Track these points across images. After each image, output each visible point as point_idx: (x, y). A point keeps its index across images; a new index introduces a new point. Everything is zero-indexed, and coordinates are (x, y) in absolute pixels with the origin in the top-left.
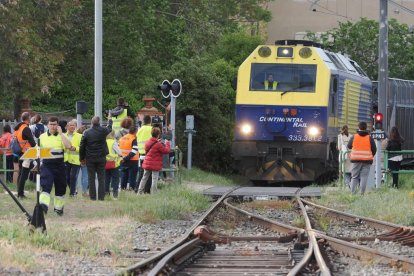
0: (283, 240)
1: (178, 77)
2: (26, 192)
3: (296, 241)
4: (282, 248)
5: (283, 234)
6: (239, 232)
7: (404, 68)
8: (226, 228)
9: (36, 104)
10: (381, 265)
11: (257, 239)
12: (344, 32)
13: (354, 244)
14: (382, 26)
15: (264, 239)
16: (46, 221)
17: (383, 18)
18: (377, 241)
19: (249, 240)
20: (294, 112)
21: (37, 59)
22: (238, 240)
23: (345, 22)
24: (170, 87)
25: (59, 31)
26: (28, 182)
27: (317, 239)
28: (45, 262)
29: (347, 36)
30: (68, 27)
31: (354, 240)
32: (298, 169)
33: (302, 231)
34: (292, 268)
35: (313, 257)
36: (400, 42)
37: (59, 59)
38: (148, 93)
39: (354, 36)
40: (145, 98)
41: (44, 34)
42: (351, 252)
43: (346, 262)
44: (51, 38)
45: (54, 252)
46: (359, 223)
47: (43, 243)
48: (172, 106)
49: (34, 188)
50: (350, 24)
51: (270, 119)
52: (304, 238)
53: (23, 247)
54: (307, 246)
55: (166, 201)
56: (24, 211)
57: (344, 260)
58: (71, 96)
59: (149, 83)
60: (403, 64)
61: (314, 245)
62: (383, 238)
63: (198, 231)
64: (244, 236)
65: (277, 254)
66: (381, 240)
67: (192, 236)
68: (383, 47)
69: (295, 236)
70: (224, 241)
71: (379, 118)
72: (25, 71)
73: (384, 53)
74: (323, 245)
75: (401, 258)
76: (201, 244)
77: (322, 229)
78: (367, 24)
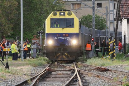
0: (69, 71)
1: (42, 30)
2: (4, 60)
3: (72, 71)
4: (69, 73)
5: (69, 69)
6: (58, 69)
7: (99, 27)
8: (55, 68)
9: (7, 37)
10: (93, 76)
11: (62, 70)
12: (84, 18)
13: (87, 71)
14: (93, 16)
15: (64, 70)
16: (9, 67)
17: (94, 14)
18: (92, 70)
19: (60, 71)
20: (67, 35)
21: (7, 26)
22: (57, 71)
23: (84, 16)
24: (40, 33)
25: (12, 19)
26: (4, 57)
27: (77, 70)
28: (9, 77)
29: (85, 19)
30: (14, 18)
31: (87, 70)
32: (69, 56)
33: (74, 68)
34: (71, 77)
35: (76, 75)
36: (98, 20)
37: (12, 26)
38: (35, 34)
39: (86, 19)
40: (34, 35)
41: (8, 20)
42: (86, 73)
43: (84, 76)
44: (10, 21)
45: (11, 75)
46: (88, 66)
47: (8, 72)
48: (41, 37)
49: (6, 58)
50: (85, 16)
51: (59, 38)
52: (74, 70)
53: (3, 73)
54: (75, 72)
55: (39, 61)
56: (4, 64)
57: (84, 75)
58: (16, 35)
59: (35, 31)
60: (99, 26)
61: (76, 72)
62: (94, 70)
63: (47, 69)
64: (59, 70)
65: (67, 74)
66: (93, 70)
67: (46, 70)
68: (93, 22)
69: (72, 70)
70: (54, 71)
71: (93, 39)
72: (4, 29)
73: (94, 23)
74: (79, 72)
75: (98, 75)
76: (48, 72)
77: (79, 68)
78: (90, 16)
